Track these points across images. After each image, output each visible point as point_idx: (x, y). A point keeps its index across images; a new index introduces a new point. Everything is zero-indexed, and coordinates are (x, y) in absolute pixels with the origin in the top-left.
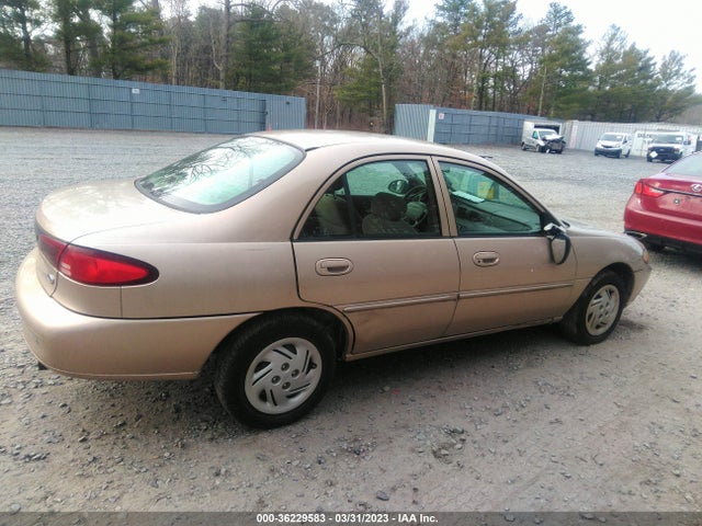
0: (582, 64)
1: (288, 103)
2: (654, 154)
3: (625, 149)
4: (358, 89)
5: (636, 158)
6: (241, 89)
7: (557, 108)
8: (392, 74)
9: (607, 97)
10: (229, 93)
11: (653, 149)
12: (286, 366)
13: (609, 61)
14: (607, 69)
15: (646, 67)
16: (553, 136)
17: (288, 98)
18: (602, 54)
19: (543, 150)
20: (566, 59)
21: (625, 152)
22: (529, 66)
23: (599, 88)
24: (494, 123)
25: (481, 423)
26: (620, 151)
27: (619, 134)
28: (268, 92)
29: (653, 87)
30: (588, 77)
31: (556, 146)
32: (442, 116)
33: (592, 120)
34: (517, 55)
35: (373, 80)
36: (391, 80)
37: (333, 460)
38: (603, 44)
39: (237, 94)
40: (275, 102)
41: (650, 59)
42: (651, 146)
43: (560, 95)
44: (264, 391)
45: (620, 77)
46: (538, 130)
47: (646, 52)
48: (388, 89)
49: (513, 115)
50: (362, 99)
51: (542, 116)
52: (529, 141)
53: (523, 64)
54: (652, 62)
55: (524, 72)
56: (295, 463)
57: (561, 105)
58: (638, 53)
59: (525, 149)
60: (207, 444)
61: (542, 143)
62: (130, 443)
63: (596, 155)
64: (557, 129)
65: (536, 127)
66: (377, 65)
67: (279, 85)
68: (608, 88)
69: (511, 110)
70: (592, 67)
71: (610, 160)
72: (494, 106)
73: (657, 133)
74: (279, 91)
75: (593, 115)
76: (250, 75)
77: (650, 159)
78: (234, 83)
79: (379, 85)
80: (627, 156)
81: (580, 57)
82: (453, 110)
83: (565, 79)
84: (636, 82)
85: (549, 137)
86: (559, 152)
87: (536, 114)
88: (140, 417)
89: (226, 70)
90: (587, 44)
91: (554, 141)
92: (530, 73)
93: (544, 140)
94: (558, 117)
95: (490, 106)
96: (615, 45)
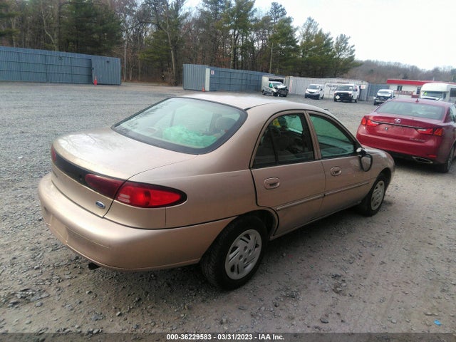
0: (293, 42)
1: (108, 62)
2: (338, 97)
3: (321, 94)
4: (154, 53)
5: (328, 99)
6: (71, 51)
7: (280, 69)
8: (176, 44)
9: (308, 62)
10: (64, 54)
11: (337, 94)
12: (246, 248)
13: (308, 40)
14: (307, 45)
15: (328, 44)
16: (281, 86)
17: (108, 58)
18: (304, 36)
19: (275, 95)
20: (284, 38)
21: (321, 96)
22: (261, 42)
23: (303, 56)
24: (244, 77)
25: (346, 269)
26: (318, 95)
27: (318, 85)
28: (93, 54)
29: (332, 56)
30: (297, 49)
31: (283, 92)
32: (213, 73)
33: (300, 76)
34: (253, 35)
35: (165, 47)
36: (176, 48)
37: (283, 303)
38: (304, 30)
39: (70, 54)
40: (98, 61)
41: (330, 39)
42: (336, 92)
43: (281, 61)
44: (234, 266)
45: (314, 50)
46: (272, 82)
47: (328, 35)
48: (175, 54)
49: (255, 73)
50: (157, 60)
51: (272, 73)
52: (267, 89)
53: (258, 40)
54: (331, 41)
55: (258, 45)
56: (263, 308)
57: (283, 67)
58: (323, 35)
59: (265, 94)
60: (202, 305)
61: (275, 90)
62: (153, 311)
63: (306, 97)
64: (282, 81)
65: (270, 80)
66: (167, 37)
67: (99, 48)
68: (307, 56)
69: (253, 69)
70: (298, 44)
71: (313, 100)
72: (243, 66)
73: (339, 85)
74: (100, 53)
75: (300, 73)
76: (77, 42)
77: (335, 100)
78: (65, 46)
79: (168, 51)
80: (322, 98)
81: (291, 38)
82: (219, 69)
83: (283, 51)
84: (323, 53)
85: (279, 87)
86: (285, 96)
87: (268, 72)
88: (147, 293)
89: (59, 37)
90: (296, 29)
91: (282, 89)
92: (262, 46)
93: (276, 88)
94: (281, 74)
95: (240, 66)
96: (311, 31)
